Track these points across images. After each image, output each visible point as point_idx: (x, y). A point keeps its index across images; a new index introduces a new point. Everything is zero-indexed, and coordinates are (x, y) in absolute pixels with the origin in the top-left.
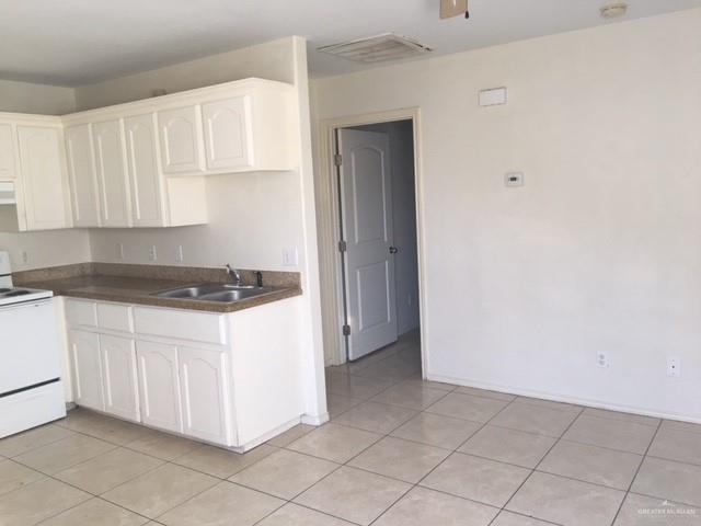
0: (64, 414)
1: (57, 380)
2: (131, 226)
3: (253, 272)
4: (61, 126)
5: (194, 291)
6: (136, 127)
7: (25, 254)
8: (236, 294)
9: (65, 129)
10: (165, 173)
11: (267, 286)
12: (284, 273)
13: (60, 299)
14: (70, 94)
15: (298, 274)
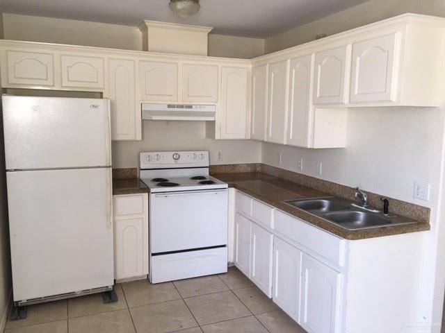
0: (226, 271)
1: (224, 246)
2: (285, 143)
3: (381, 198)
4: (251, 66)
5: (326, 202)
6: (298, 66)
7: (219, 153)
8: (362, 215)
9: (253, 68)
10: (314, 104)
11: (393, 214)
12: (412, 205)
13: (233, 190)
14: (261, 43)
15: (428, 210)
